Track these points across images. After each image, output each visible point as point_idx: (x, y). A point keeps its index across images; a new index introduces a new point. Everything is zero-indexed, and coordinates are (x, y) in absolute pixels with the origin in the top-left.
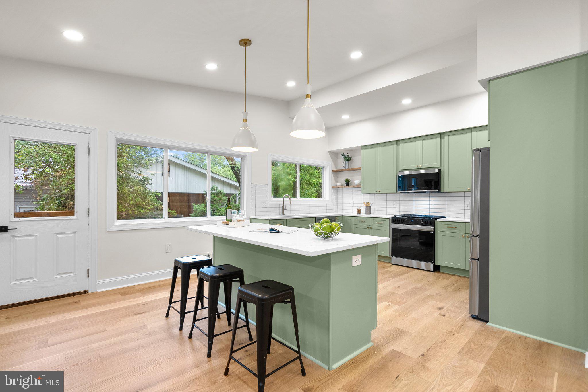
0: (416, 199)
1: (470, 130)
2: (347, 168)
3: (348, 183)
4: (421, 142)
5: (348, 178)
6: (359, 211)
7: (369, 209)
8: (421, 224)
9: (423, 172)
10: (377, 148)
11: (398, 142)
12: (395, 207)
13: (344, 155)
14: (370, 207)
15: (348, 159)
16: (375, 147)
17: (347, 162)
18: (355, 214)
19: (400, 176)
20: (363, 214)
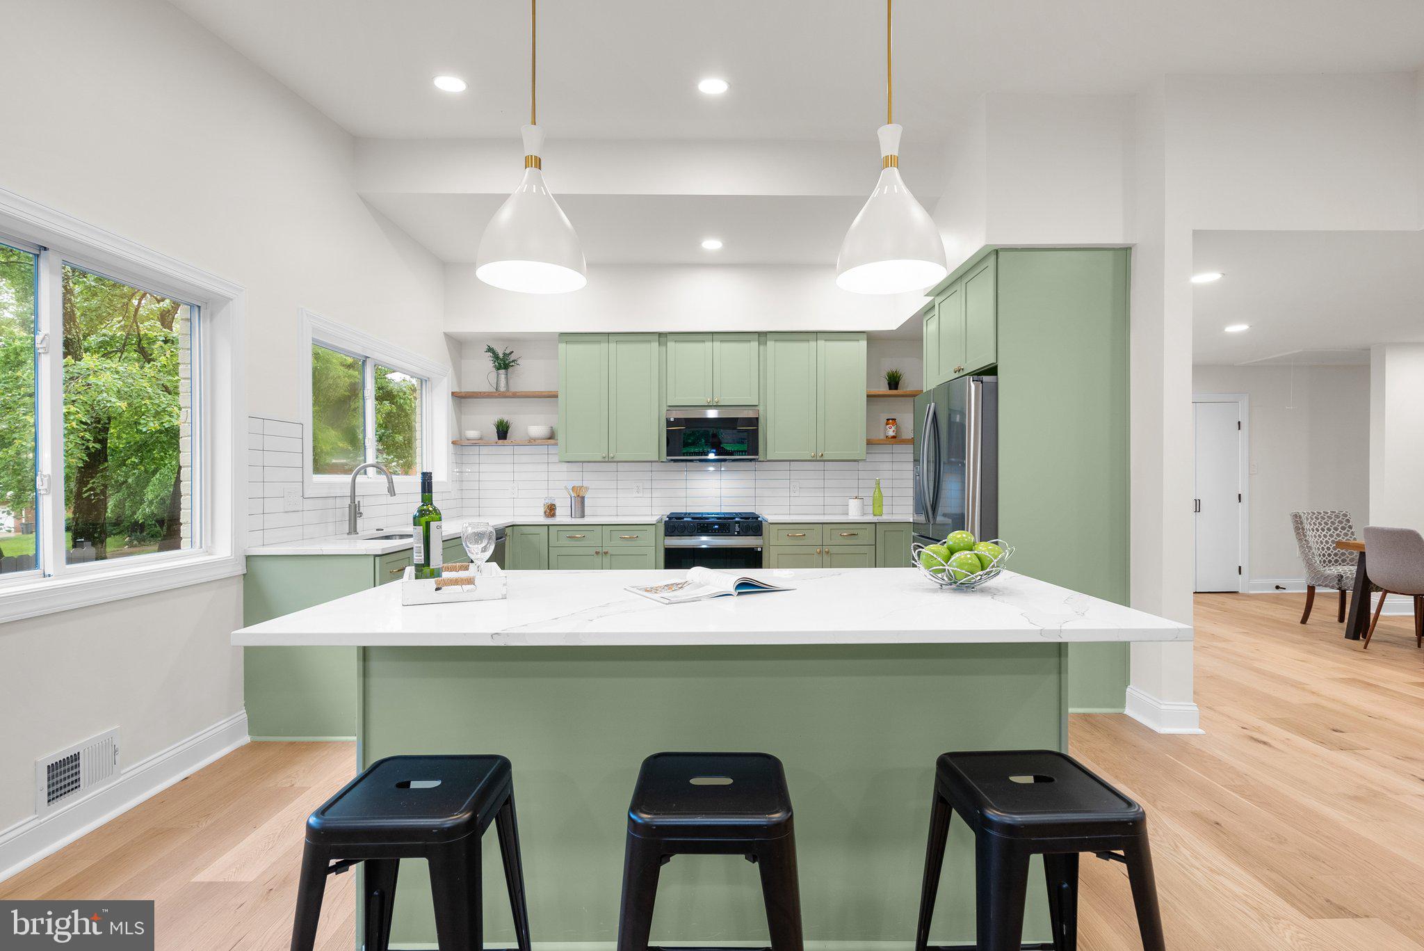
0: (692, 476)
1: (815, 335)
2: (502, 388)
3: (503, 431)
4: (717, 344)
5: (506, 418)
6: (551, 510)
7: (580, 502)
8: (736, 533)
9: (712, 414)
10: (604, 346)
11: (662, 337)
12: (640, 495)
13: (490, 350)
14: (583, 498)
15: (504, 363)
16: (599, 342)
17: (502, 371)
18: (542, 520)
19: (672, 420)
20: (563, 516)
